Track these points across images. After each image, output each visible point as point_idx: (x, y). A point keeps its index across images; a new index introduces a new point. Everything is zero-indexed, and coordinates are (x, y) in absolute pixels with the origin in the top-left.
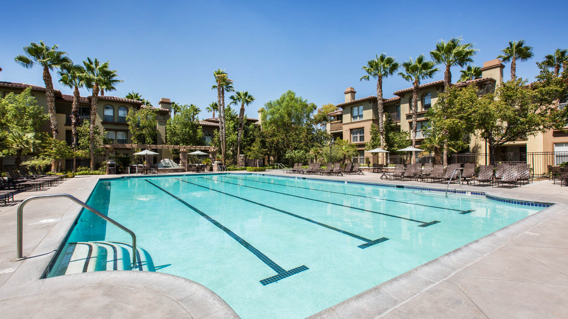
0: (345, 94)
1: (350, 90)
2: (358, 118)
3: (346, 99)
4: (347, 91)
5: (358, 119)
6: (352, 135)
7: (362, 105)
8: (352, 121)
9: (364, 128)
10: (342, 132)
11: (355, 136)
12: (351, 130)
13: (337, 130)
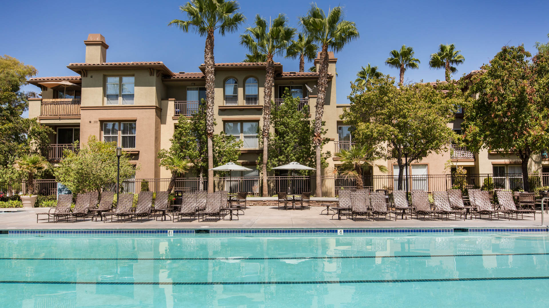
0: (87, 45)
1: (98, 39)
2: (120, 99)
3: (87, 56)
4: (92, 40)
5: (120, 102)
6: (103, 132)
7: (133, 75)
8: (106, 105)
9: (135, 121)
10: (78, 125)
11: (111, 135)
12: (103, 123)
13: (60, 119)
